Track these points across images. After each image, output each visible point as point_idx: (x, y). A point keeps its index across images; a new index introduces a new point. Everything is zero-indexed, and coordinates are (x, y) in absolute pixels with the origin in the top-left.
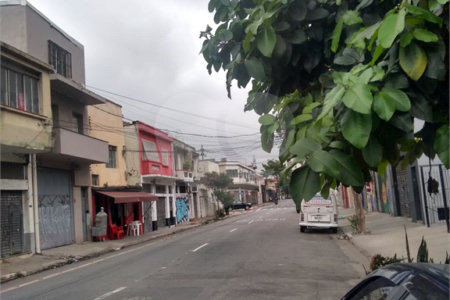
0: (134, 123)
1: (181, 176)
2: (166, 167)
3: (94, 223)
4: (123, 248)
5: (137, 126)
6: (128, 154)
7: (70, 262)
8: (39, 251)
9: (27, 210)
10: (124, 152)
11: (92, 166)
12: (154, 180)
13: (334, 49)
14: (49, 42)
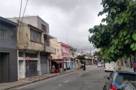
0: (60, 43)
1: (71, 56)
2: (68, 54)
3: (52, 69)
4: (59, 75)
5: (61, 44)
6: (59, 51)
7: (49, 78)
8: (40, 75)
9: (38, 65)
10: (58, 50)
11: (51, 54)
12: (65, 58)
13: (110, 41)
14: (42, 24)
